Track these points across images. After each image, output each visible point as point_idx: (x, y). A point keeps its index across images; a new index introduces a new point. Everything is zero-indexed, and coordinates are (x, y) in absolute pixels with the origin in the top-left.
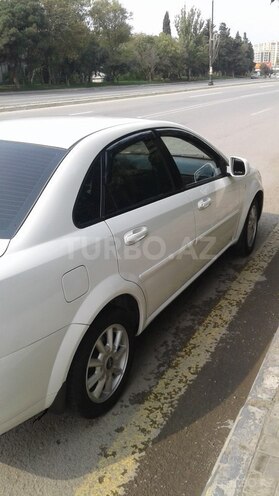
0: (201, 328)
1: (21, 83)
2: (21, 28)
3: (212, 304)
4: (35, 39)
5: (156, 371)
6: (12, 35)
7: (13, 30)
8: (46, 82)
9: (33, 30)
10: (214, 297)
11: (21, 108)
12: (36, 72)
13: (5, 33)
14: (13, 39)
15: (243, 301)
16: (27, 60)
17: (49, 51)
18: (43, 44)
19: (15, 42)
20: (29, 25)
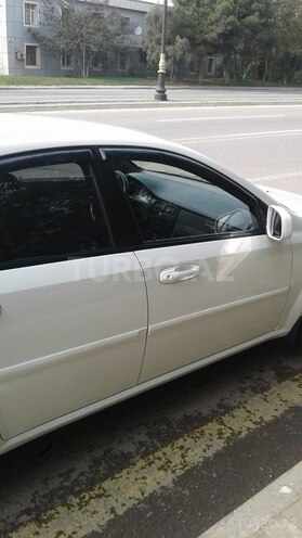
0: (142, 463)
1: (231, 76)
2: (241, 17)
3: (192, 425)
4: (254, 29)
5: (12, 519)
6: (229, 24)
7: (231, 18)
8: (260, 78)
9: (253, 18)
10: (205, 412)
11: (208, 104)
12: (252, 67)
13: (222, 21)
14: (229, 28)
15: (244, 433)
16: (242, 53)
17: (269, 44)
18: (263, 35)
19: (231, 31)
20: (251, 13)
